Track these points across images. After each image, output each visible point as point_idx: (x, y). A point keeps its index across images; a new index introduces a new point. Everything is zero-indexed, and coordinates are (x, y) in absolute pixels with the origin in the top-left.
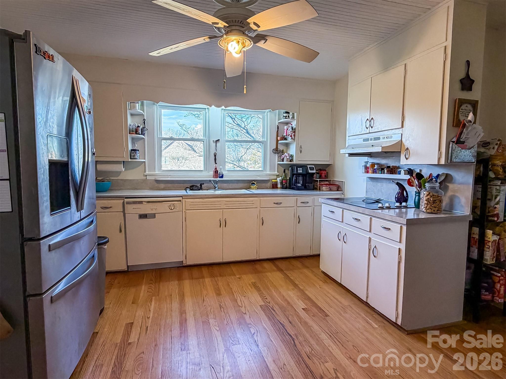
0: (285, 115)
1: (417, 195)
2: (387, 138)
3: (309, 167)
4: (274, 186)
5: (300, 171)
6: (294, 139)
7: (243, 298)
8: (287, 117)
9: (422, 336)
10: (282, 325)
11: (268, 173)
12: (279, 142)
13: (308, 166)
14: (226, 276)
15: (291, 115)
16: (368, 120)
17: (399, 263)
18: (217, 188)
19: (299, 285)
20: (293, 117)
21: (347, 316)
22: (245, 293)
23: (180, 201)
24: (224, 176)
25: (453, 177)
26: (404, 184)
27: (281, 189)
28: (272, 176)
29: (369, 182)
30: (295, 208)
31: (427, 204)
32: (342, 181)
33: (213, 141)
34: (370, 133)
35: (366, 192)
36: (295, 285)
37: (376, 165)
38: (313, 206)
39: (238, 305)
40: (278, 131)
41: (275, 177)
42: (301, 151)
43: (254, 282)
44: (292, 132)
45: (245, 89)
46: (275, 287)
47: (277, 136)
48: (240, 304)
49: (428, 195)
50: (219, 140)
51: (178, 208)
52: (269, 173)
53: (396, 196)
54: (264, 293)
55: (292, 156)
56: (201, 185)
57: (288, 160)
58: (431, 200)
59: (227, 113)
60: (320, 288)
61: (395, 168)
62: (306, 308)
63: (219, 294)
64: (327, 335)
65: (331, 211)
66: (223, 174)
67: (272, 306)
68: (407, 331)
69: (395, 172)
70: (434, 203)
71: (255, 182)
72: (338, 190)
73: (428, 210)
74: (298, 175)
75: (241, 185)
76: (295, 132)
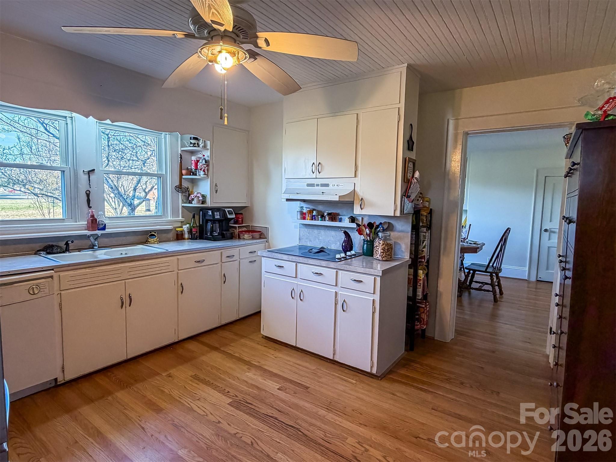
0: (193, 141)
1: (365, 243)
2: (337, 185)
3: (228, 211)
4: (179, 237)
5: (217, 216)
6: (207, 175)
7: (198, 402)
8: (196, 145)
9: (391, 376)
10: (273, 418)
11: (169, 219)
12: (184, 177)
13: (226, 210)
14: (146, 379)
15: (202, 143)
16: (314, 163)
17: (374, 313)
18: (96, 246)
19: (252, 362)
20: (205, 147)
21: (323, 380)
22: (195, 395)
23: (52, 277)
24: (107, 227)
25: (394, 225)
26: (350, 232)
27: (190, 240)
28: (176, 223)
29: (303, 228)
30: (219, 265)
31: (383, 253)
32: (266, 227)
33: (84, 171)
34: (316, 178)
35: (300, 239)
36: (248, 364)
37: (314, 211)
38: (239, 260)
39: (201, 415)
40: (181, 162)
41: (180, 225)
42: (216, 191)
43: (195, 375)
44: (205, 166)
45: (226, 118)
46: (225, 373)
47: (181, 169)
48: (203, 413)
49: (383, 244)
50: (94, 170)
51: (47, 291)
52: (171, 219)
53: (344, 245)
54: (219, 385)
55: (204, 196)
56: (67, 244)
57: (199, 202)
58: (386, 248)
59: (104, 128)
60: (276, 357)
61: (335, 215)
62: (281, 387)
63: (158, 410)
64: (325, 409)
65: (279, 266)
66: (105, 224)
67: (243, 399)
68: (379, 377)
69: (335, 219)
70: (388, 251)
71: (155, 233)
72: (260, 238)
73: (384, 259)
74: (214, 221)
75: (131, 239)
76: (208, 166)
